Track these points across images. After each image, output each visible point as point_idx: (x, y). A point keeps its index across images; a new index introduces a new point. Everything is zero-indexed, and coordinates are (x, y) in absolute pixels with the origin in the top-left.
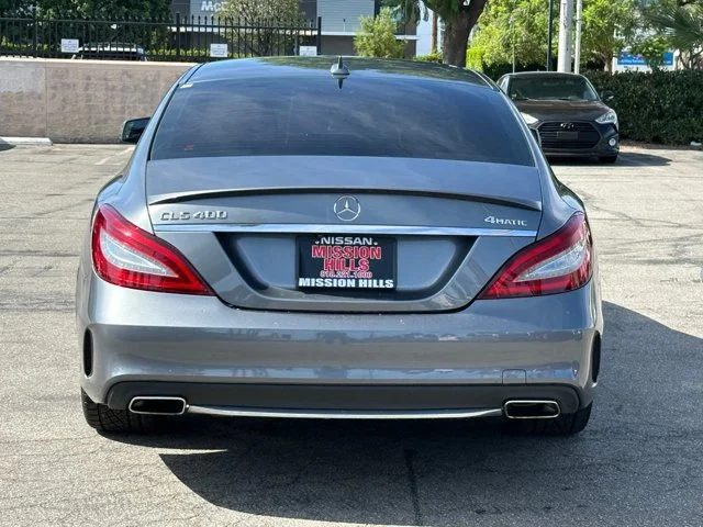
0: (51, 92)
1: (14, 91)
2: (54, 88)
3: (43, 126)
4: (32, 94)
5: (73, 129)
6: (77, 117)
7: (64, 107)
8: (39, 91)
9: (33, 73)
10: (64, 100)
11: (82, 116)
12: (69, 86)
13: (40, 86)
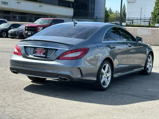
0: (152, 35)
1: (144, 34)
2: (152, 34)
3: (149, 42)
4: (148, 35)
5: (156, 43)
6: (157, 40)
7: (154, 38)
8: (149, 35)
9: (148, 31)
10: (154, 37)
11: (158, 40)
12: (155, 33)
13: (150, 33)
